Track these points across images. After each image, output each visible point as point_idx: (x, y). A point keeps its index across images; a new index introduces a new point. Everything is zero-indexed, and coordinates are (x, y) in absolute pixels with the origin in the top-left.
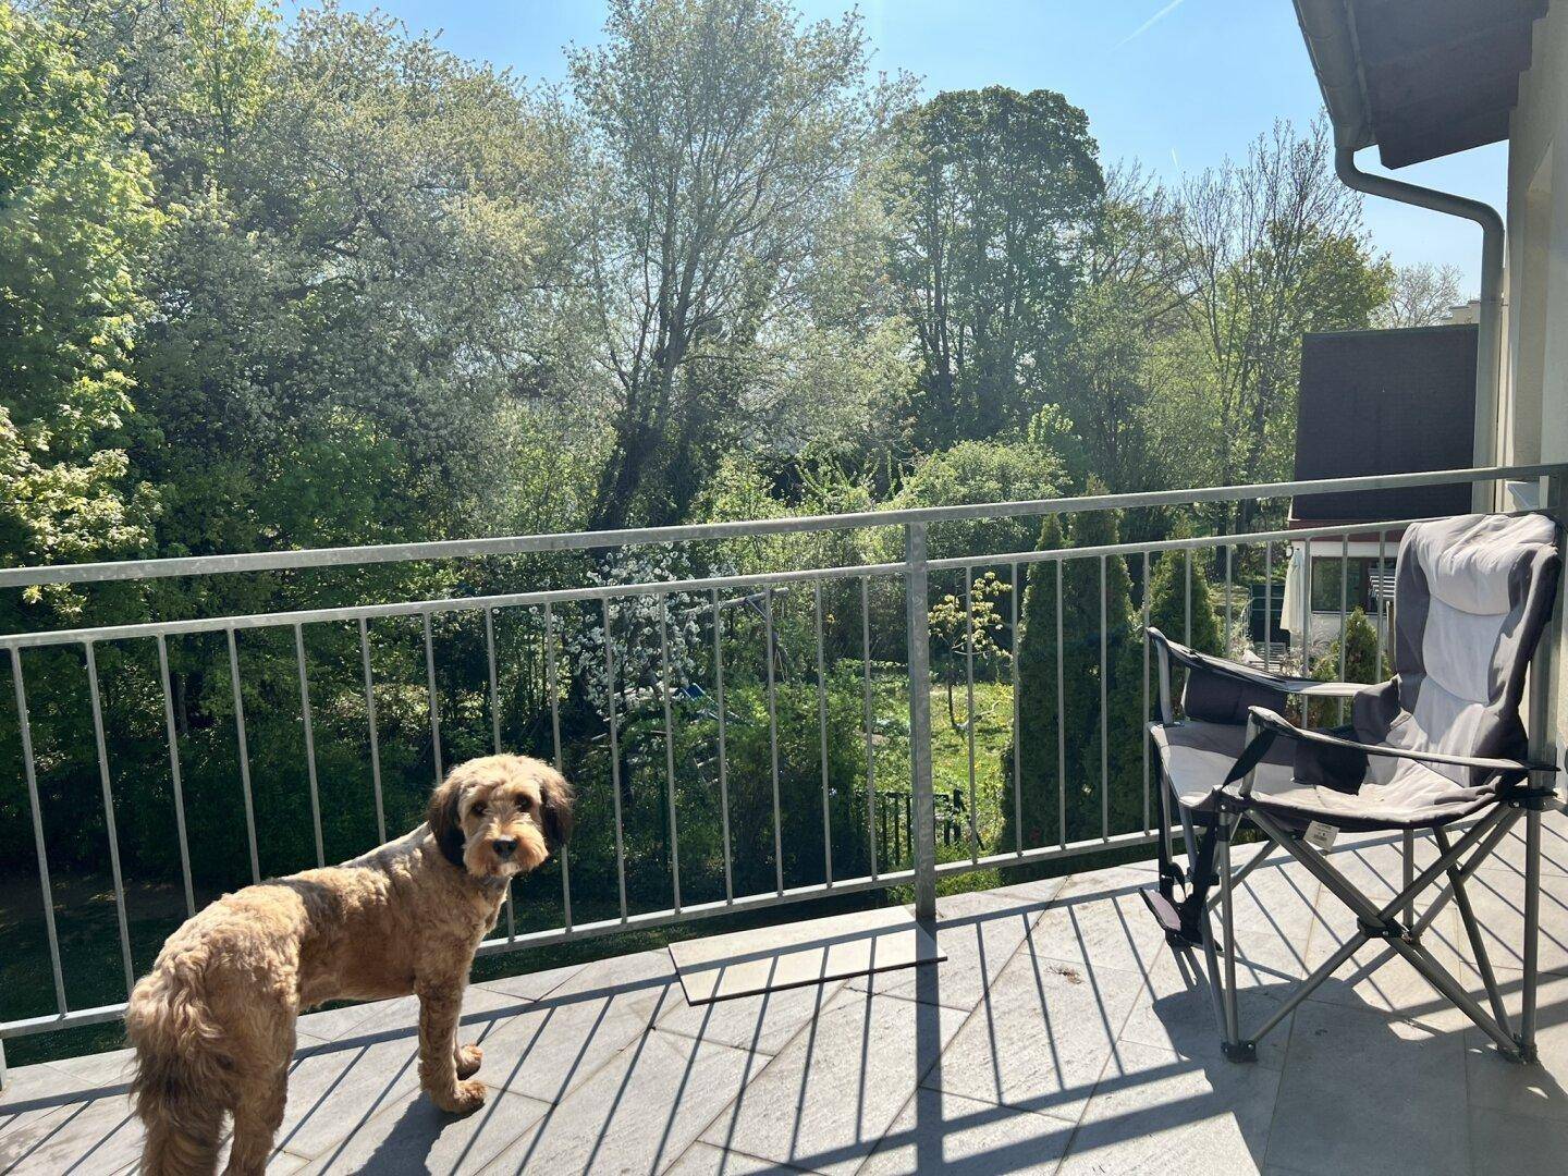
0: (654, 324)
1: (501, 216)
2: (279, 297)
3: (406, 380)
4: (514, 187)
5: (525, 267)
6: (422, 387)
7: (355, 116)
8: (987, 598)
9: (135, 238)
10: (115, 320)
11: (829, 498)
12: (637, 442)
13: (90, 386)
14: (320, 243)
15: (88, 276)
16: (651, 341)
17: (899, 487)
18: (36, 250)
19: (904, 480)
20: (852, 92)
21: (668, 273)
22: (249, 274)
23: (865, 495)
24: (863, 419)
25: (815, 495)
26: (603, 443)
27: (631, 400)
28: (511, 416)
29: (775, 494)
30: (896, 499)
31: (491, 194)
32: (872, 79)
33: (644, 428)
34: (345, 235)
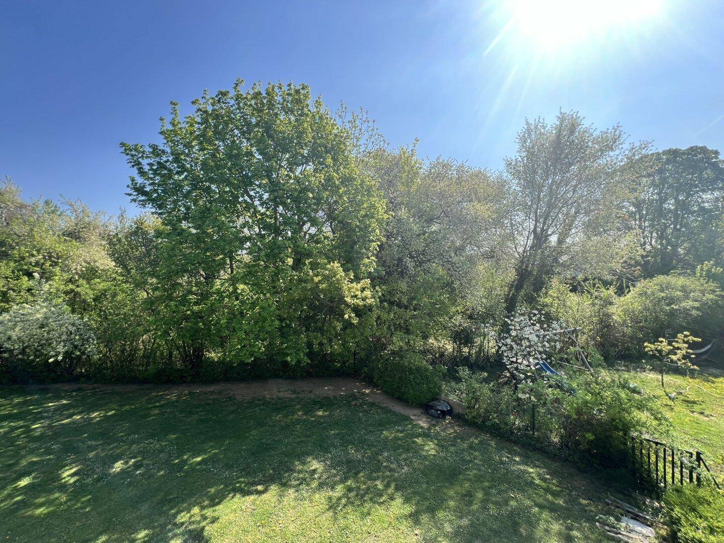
0: (532, 237)
1: (482, 207)
2: (419, 235)
3: (451, 257)
4: (487, 199)
5: (489, 222)
6: (455, 259)
7: (441, 185)
8: (684, 342)
9: (380, 222)
10: (375, 244)
11: (596, 293)
12: (523, 274)
13: (366, 261)
14: (430, 221)
15: (370, 232)
16: (530, 243)
17: (629, 291)
18: (357, 226)
19: (631, 288)
20: (617, 152)
21: (536, 221)
22: (410, 230)
23: (613, 294)
24: (618, 268)
25: (589, 292)
26: (512, 275)
27: (522, 262)
28: (482, 267)
29: (571, 291)
30: (628, 296)
31: (479, 202)
32: (626, 146)
33: (526, 271)
34: (438, 218)
